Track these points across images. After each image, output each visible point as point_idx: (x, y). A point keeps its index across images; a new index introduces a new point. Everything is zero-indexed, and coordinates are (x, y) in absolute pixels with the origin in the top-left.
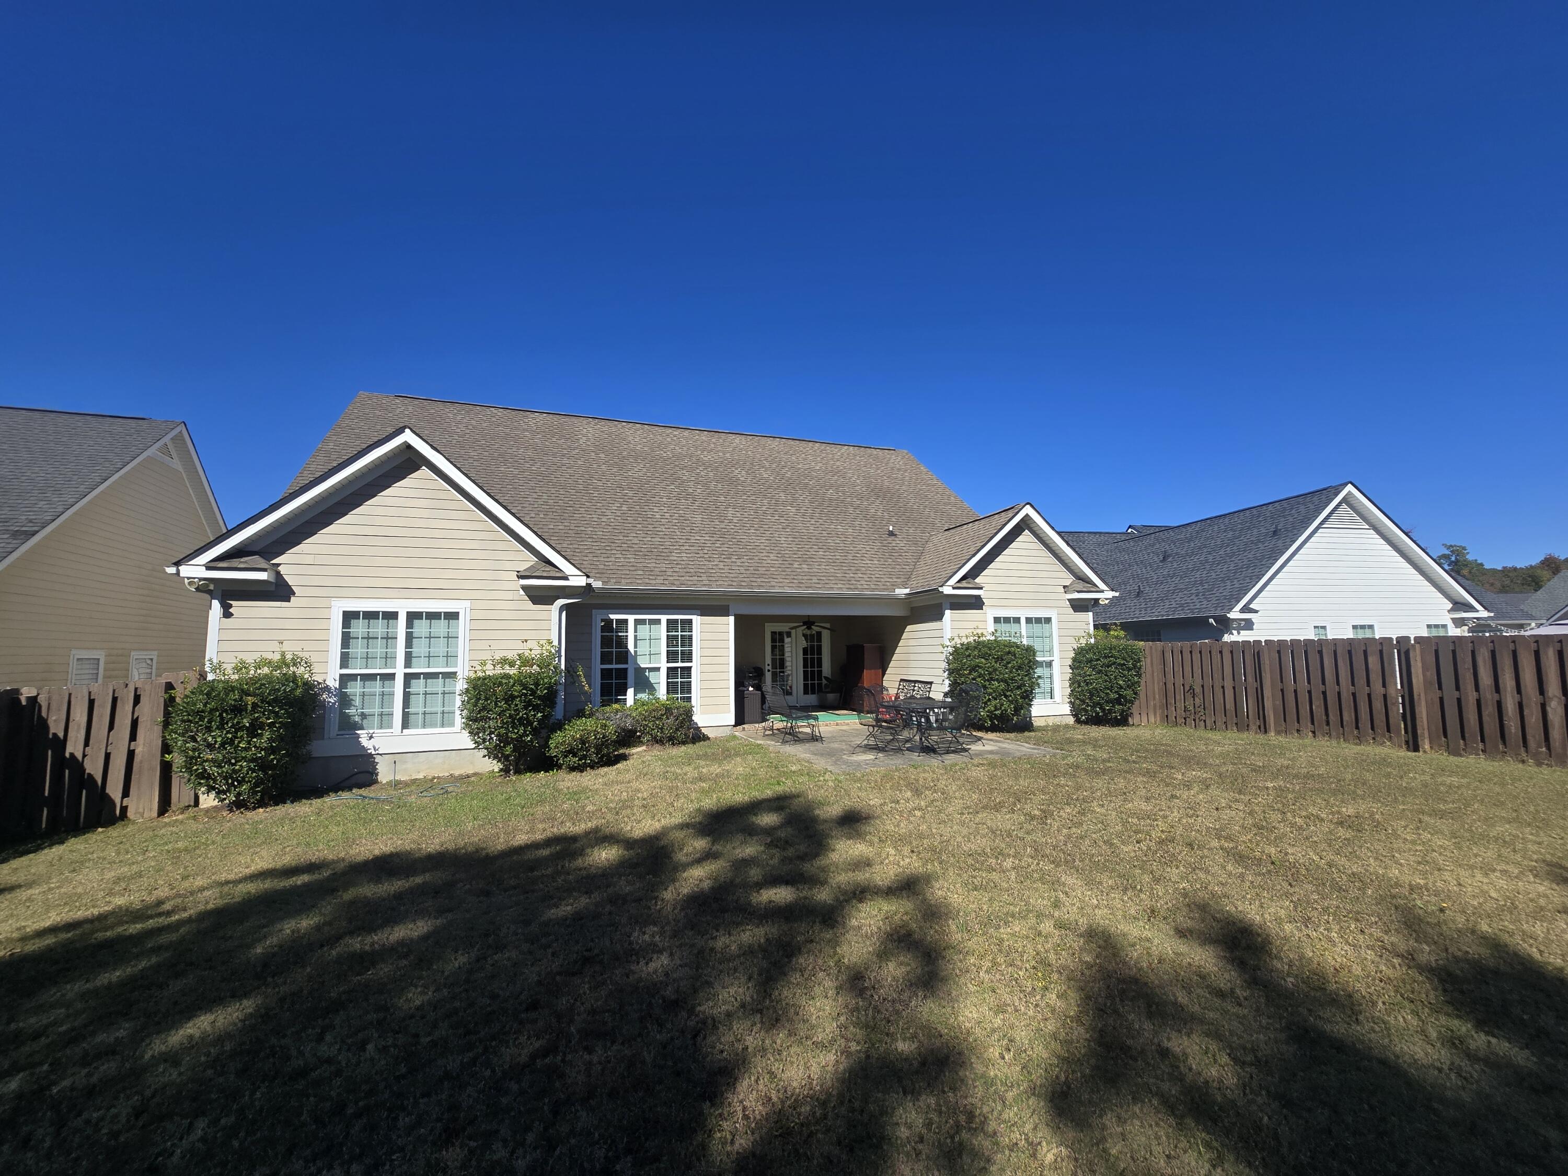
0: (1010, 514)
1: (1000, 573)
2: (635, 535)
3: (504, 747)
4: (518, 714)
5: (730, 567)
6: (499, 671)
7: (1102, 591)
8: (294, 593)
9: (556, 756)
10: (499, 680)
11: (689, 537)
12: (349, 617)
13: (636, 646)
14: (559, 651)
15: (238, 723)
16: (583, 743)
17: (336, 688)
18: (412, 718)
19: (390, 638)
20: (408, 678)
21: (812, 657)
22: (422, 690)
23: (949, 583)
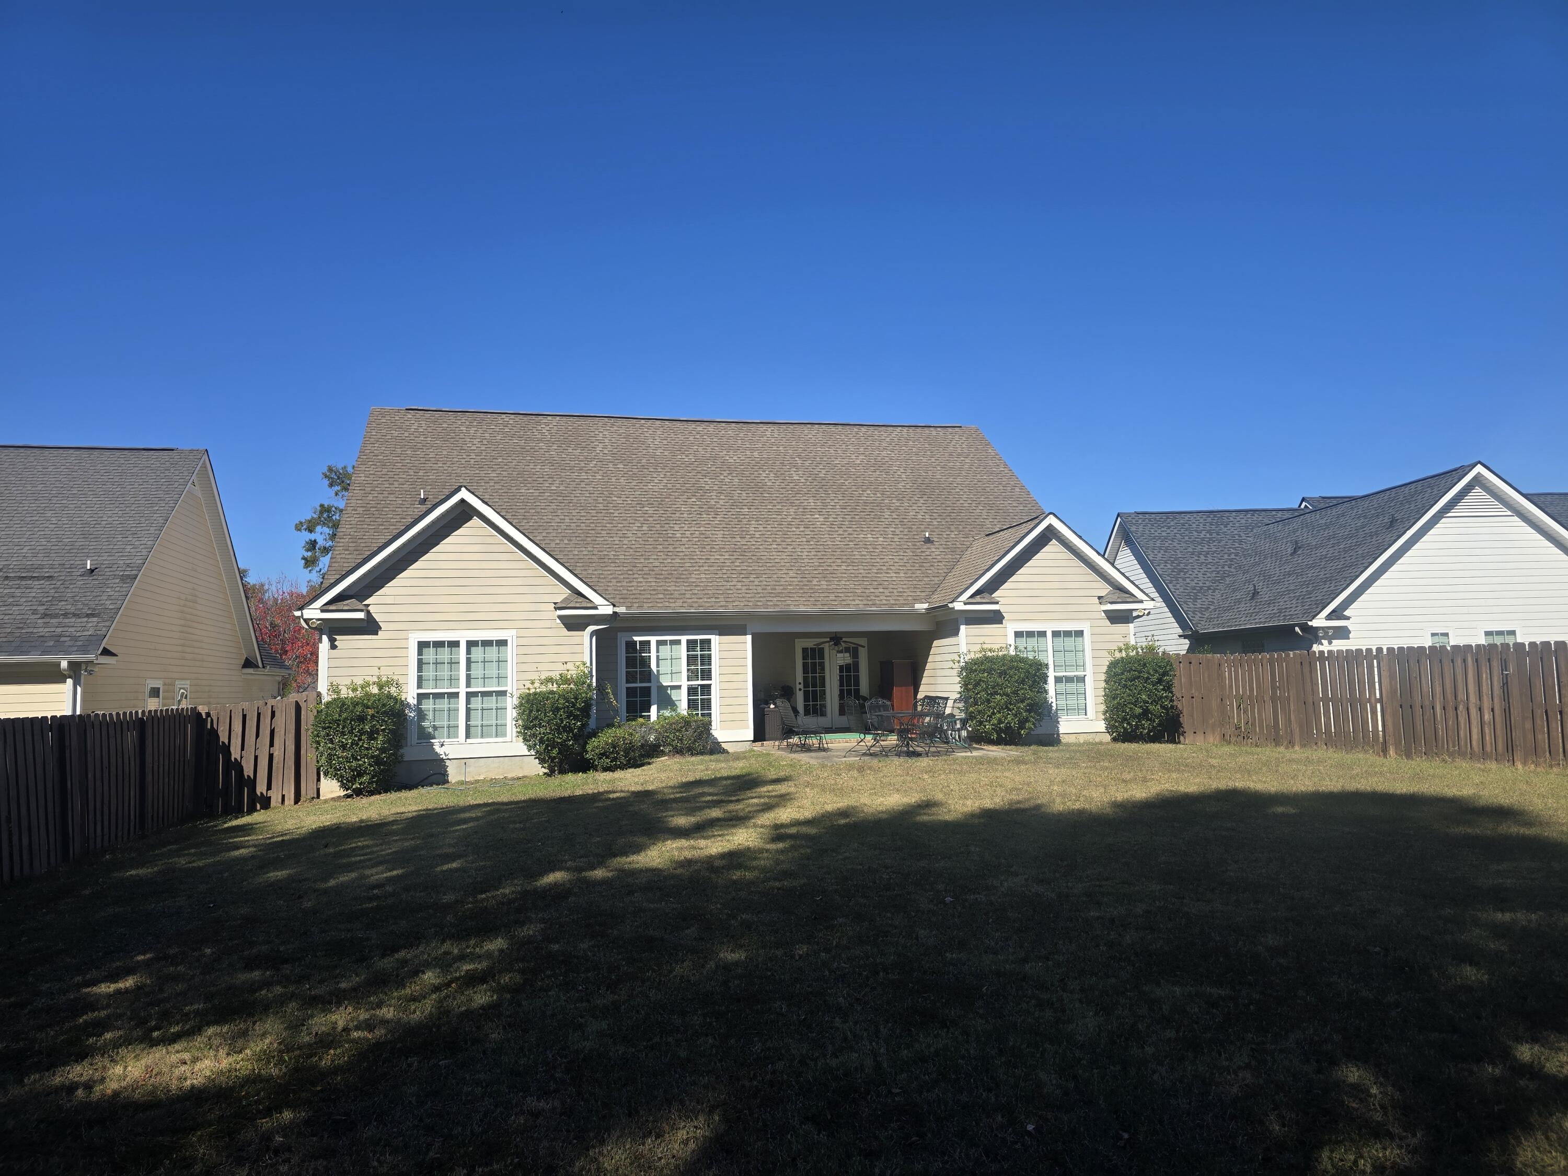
1: (1022, 585)
3: (551, 750)
4: (562, 723)
5: (747, 587)
6: (545, 688)
7: (1142, 602)
8: (381, 628)
9: (591, 759)
10: (547, 695)
12: (422, 646)
13: (658, 666)
14: (591, 672)
15: (362, 729)
16: (614, 747)
17: (415, 705)
18: (472, 729)
19: (453, 663)
20: (469, 695)
21: (848, 674)
22: (480, 706)
23: (960, 599)
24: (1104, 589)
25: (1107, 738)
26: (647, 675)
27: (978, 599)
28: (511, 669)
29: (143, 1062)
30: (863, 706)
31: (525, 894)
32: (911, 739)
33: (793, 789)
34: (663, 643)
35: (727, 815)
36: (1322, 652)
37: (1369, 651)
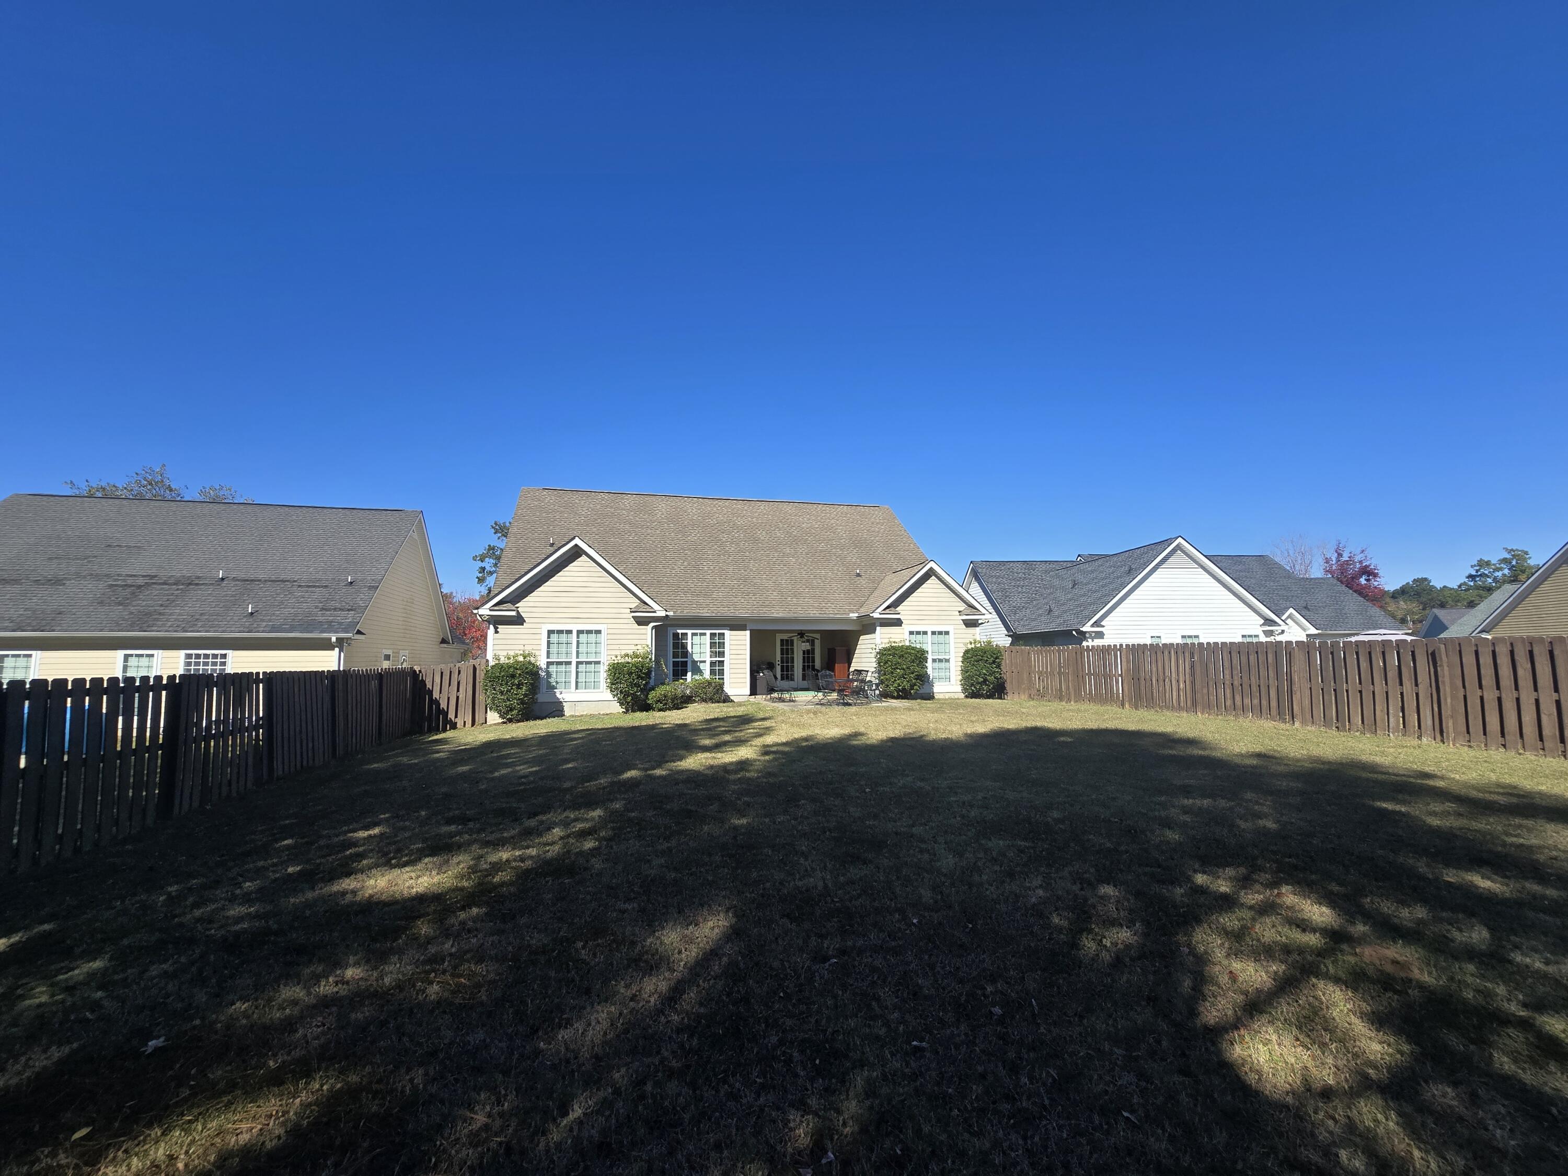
0: (921, 566)
1: (914, 604)
3: (626, 698)
4: (634, 681)
5: (748, 601)
6: (624, 660)
7: (984, 614)
8: (525, 621)
9: (652, 703)
10: (624, 665)
12: (550, 632)
13: (691, 648)
14: (652, 650)
16: (665, 697)
17: (545, 668)
18: (580, 684)
19: (569, 644)
20: (578, 663)
21: (808, 656)
22: (584, 670)
23: (878, 611)
24: (962, 607)
25: (962, 696)
26: (685, 654)
27: (887, 611)
28: (603, 649)
29: (386, 877)
30: (817, 675)
31: (613, 784)
32: (846, 695)
33: (774, 724)
34: (695, 634)
35: (734, 739)
36: (1088, 646)
37: (1115, 646)
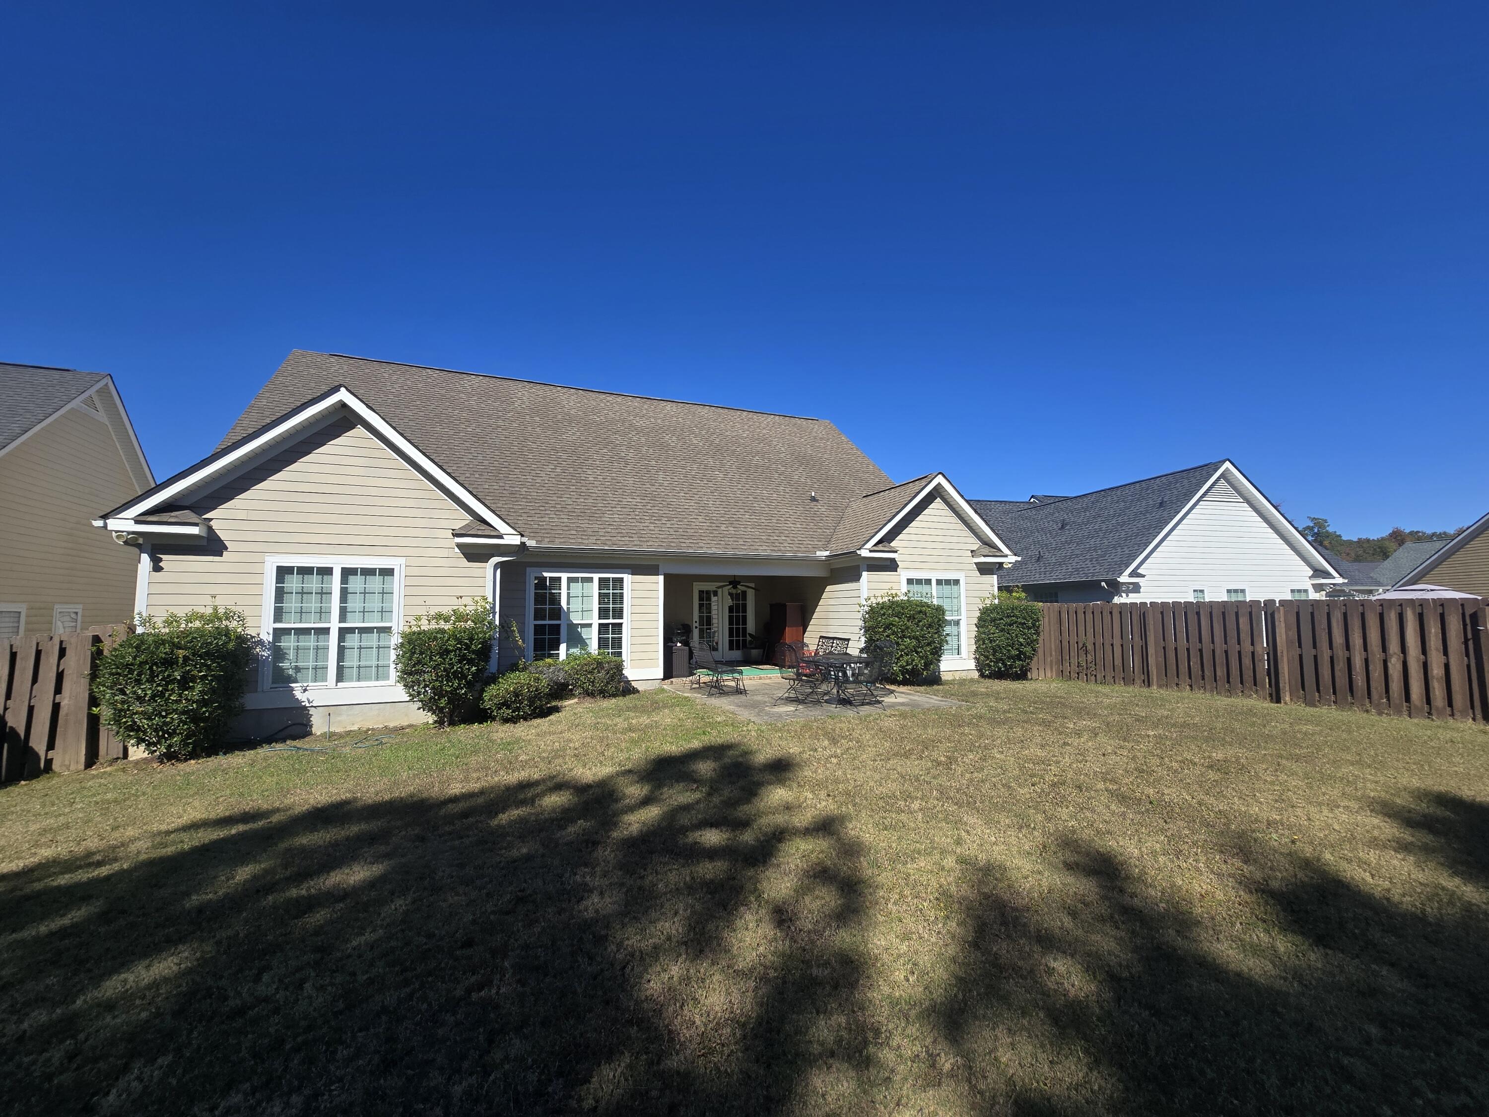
0: (923, 483)
1: (913, 537)
2: (568, 496)
3: (439, 699)
4: (453, 668)
5: (660, 529)
6: (434, 626)
7: (1006, 556)
8: (226, 548)
9: (489, 709)
10: (434, 634)
11: (621, 499)
12: (283, 572)
13: (568, 603)
14: (494, 607)
15: (169, 676)
16: (517, 695)
17: (269, 642)
18: (346, 671)
19: (324, 594)
20: (343, 632)
21: (738, 614)
22: (356, 644)
23: (866, 547)
24: (976, 544)
25: (976, 675)
26: (557, 612)
27: (880, 547)
28: (397, 603)
34: (575, 580)
